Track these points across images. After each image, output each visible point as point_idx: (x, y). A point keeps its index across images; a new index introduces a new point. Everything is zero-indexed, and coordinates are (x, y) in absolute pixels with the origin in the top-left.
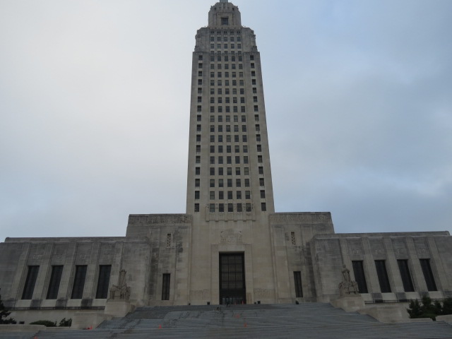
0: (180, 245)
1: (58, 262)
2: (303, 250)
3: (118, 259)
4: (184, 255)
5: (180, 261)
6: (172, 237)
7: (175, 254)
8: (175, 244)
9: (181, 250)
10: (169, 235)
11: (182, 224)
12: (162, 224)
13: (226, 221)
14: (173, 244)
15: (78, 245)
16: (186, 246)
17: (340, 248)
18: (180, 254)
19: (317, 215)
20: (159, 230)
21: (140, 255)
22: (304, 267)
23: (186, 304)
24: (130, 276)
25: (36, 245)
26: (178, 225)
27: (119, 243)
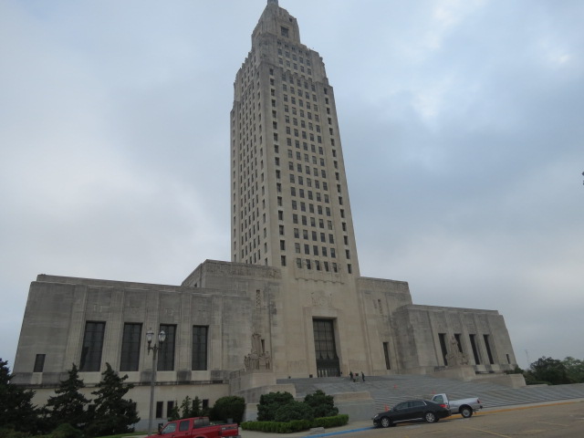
0: (273, 305)
1: (134, 319)
2: (389, 319)
3: (218, 317)
4: (278, 318)
5: (275, 325)
6: (262, 294)
7: (267, 315)
8: (266, 305)
9: (275, 312)
10: (258, 291)
11: (272, 280)
12: (249, 277)
13: (316, 281)
14: (264, 304)
15: (162, 295)
16: (279, 306)
17: (430, 320)
18: (274, 316)
19: (397, 283)
20: (247, 284)
21: (244, 314)
22: (391, 338)
23: (286, 377)
24: (235, 341)
25: (96, 291)
26: (268, 279)
27: (217, 297)
